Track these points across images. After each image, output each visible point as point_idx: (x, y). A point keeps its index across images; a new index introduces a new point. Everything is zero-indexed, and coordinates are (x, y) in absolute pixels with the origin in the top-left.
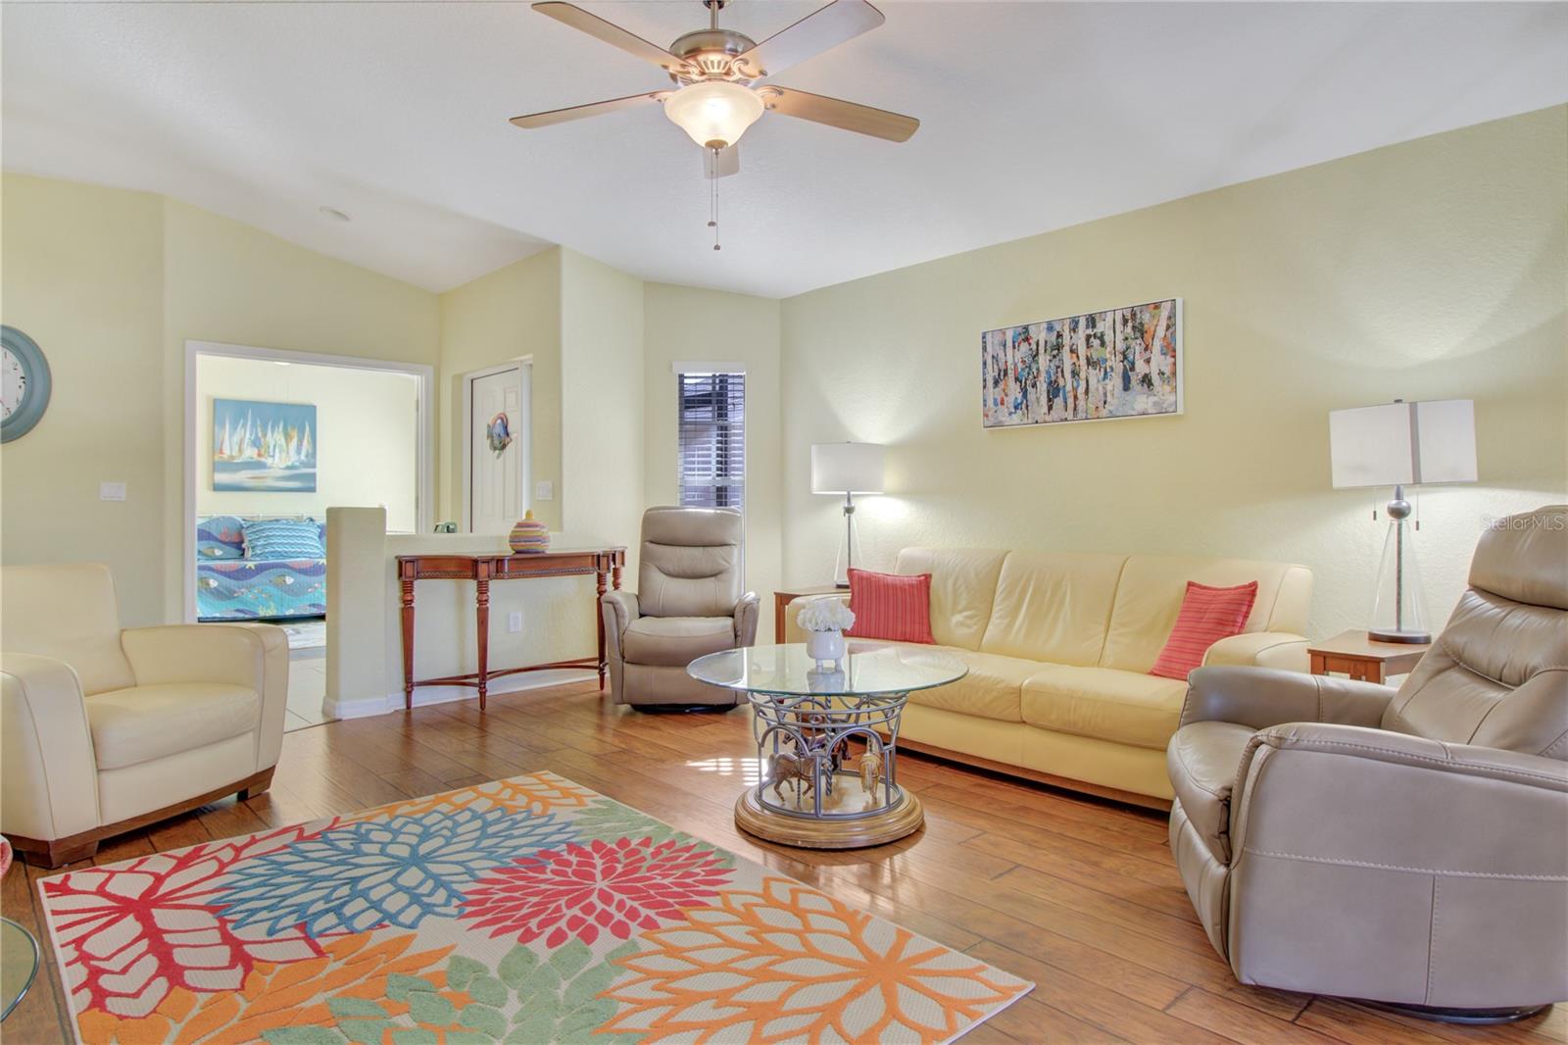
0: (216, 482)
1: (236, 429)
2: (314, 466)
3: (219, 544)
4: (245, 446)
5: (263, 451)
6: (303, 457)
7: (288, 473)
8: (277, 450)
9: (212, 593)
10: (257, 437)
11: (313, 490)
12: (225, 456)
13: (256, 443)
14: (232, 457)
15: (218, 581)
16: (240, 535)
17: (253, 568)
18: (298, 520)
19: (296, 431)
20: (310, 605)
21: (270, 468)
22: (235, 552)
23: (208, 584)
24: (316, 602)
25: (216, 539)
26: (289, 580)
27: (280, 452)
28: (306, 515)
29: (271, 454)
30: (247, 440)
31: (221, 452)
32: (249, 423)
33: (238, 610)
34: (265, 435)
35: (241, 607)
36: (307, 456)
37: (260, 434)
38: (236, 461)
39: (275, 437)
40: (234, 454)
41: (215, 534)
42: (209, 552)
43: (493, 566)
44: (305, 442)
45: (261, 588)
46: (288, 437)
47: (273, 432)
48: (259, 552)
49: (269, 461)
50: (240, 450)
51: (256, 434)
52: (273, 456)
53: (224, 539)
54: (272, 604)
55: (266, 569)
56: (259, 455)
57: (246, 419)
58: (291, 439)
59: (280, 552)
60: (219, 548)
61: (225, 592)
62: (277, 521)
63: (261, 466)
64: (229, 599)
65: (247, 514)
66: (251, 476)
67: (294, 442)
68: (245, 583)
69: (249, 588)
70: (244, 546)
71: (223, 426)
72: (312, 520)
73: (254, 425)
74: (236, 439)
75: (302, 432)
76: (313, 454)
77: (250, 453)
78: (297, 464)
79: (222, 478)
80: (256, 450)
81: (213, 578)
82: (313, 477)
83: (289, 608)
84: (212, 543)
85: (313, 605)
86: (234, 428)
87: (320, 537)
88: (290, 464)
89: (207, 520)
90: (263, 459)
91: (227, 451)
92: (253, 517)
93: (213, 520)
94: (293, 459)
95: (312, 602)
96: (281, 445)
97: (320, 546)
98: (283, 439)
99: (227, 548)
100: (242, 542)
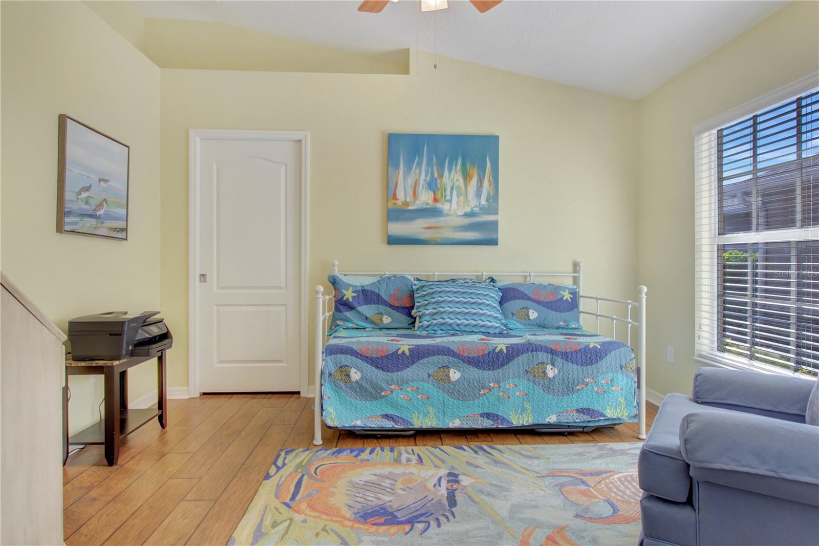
0: (390, 233)
1: (411, 169)
2: (496, 212)
3: (389, 309)
4: (420, 188)
5: (439, 197)
6: (483, 202)
7: (467, 221)
8: (455, 193)
9: (352, 388)
10: (433, 180)
11: (493, 242)
12: (399, 203)
13: (432, 186)
14: (406, 203)
15: (361, 372)
16: (412, 297)
17: (407, 353)
18: (475, 282)
19: (475, 169)
20: (482, 415)
21: (448, 215)
22: (404, 320)
23: (348, 376)
24: (491, 411)
25: (386, 304)
26: (455, 375)
27: (458, 196)
28: (486, 275)
29: (448, 198)
30: (422, 182)
31: (395, 197)
32: (425, 160)
33: (387, 416)
34: (441, 176)
35: (390, 412)
36: (487, 200)
37: (436, 175)
38: (410, 208)
39: (453, 177)
40: (408, 200)
41: (386, 298)
42: (376, 319)
44: (486, 183)
45: (415, 384)
46: (467, 177)
47: (450, 171)
48: (426, 323)
49: (445, 207)
50: (415, 194)
51: (432, 174)
52: (450, 201)
53: (392, 302)
54: (430, 409)
55: (424, 357)
56: (436, 200)
57: (421, 156)
58: (471, 178)
59: (450, 325)
60: (389, 315)
61: (369, 387)
62: (453, 281)
64: (376, 399)
65: (422, 273)
66: (427, 226)
67: (474, 181)
68: (395, 375)
69: (401, 383)
70: (413, 312)
71: (397, 166)
72: (493, 280)
73: (429, 164)
74: (410, 181)
75: (482, 169)
76: (494, 198)
77: (425, 198)
78: (476, 209)
79: (398, 229)
80: (431, 194)
81: (357, 367)
82: (494, 225)
83: (453, 417)
84: (382, 308)
85: (487, 415)
86: (409, 168)
87: (501, 303)
88: (468, 210)
89: (378, 278)
90: (438, 205)
91: (401, 195)
92: (428, 276)
93: (383, 279)
94: (472, 204)
95: (486, 411)
96: (459, 188)
97: (500, 316)
98: (461, 181)
99: (397, 314)
100: (412, 307)
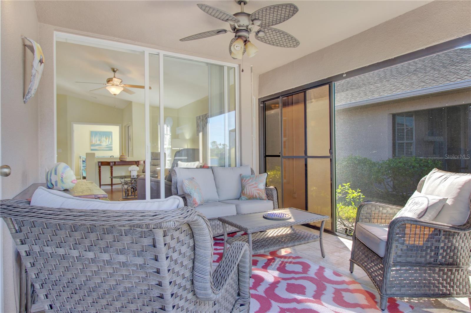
2: (112, 145)
6: (110, 143)
7: (106, 146)
8: (104, 141)
11: (112, 150)
13: (99, 140)
30: (97, 139)
31: (92, 142)
34: (101, 138)
38: (95, 144)
39: (104, 139)
43: (114, 163)
44: (110, 140)
46: (106, 139)
49: (102, 144)
50: (96, 142)
56: (100, 143)
57: (97, 135)
63: (100, 145)
66: (98, 147)
67: (108, 140)
71: (93, 137)
73: (99, 136)
74: (95, 139)
75: (109, 137)
76: (112, 142)
77: (98, 142)
79: (93, 148)
82: (112, 147)
86: (95, 137)
91: (93, 142)
94: (107, 143)
